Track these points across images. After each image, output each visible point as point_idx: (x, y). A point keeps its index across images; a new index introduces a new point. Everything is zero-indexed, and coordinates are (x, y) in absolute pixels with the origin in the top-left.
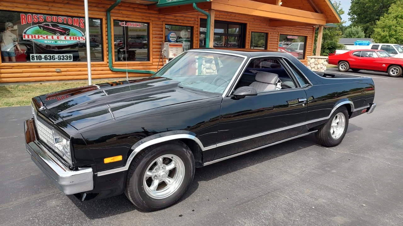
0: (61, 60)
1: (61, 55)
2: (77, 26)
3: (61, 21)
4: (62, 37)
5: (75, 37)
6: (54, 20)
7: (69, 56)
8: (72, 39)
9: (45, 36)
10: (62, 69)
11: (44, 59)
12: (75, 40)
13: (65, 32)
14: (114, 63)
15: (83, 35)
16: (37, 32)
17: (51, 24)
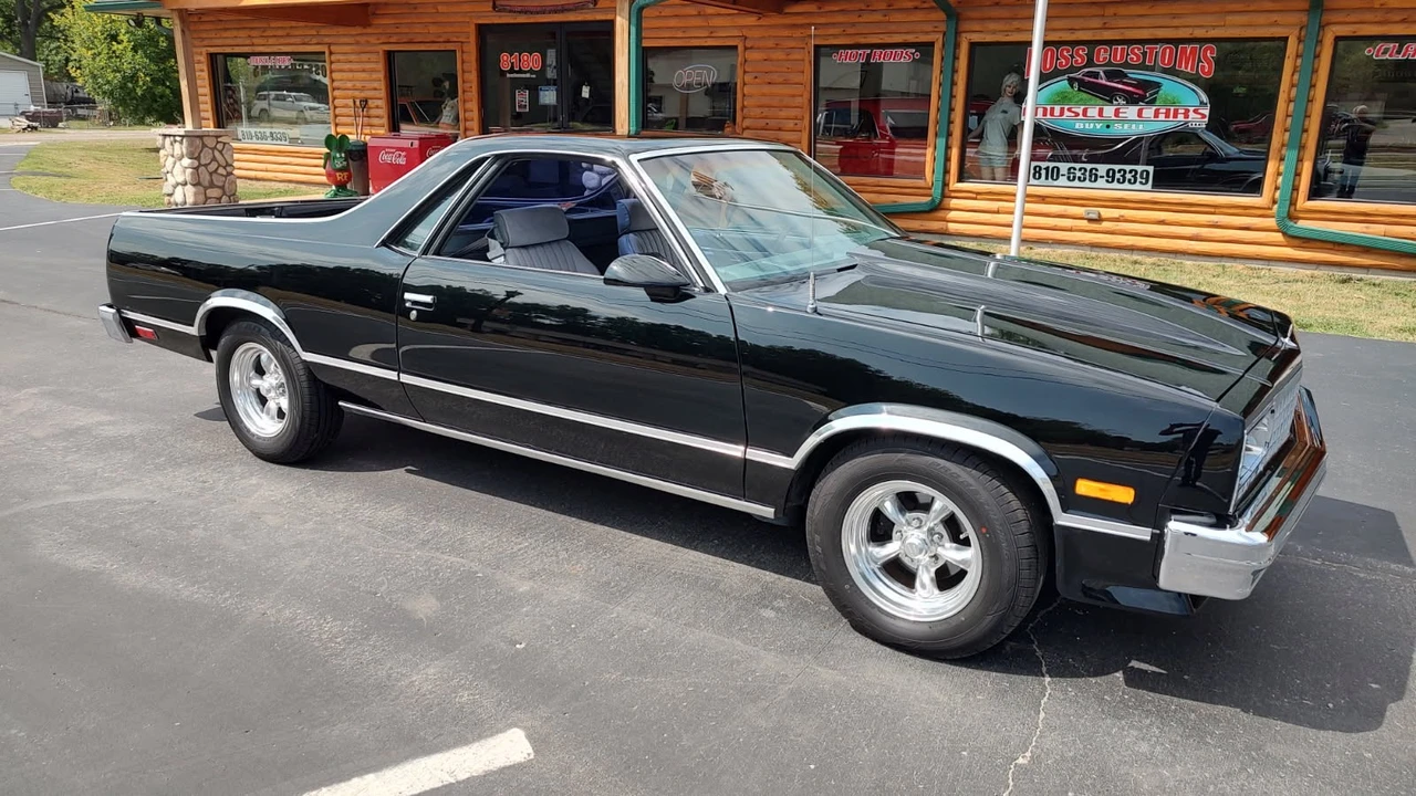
0: (1115, 185)
1: (1117, 167)
2: (1189, 70)
3: (1138, 59)
4: (1131, 112)
5: (1172, 108)
6: (1115, 58)
7: (1143, 171)
8: (1162, 117)
9: (1080, 111)
10: (1105, 213)
11: (1065, 178)
12: (1171, 119)
13: (1142, 94)
14: (1303, 203)
15: (1202, 103)
16: (1062, 99)
17: (1105, 72)
